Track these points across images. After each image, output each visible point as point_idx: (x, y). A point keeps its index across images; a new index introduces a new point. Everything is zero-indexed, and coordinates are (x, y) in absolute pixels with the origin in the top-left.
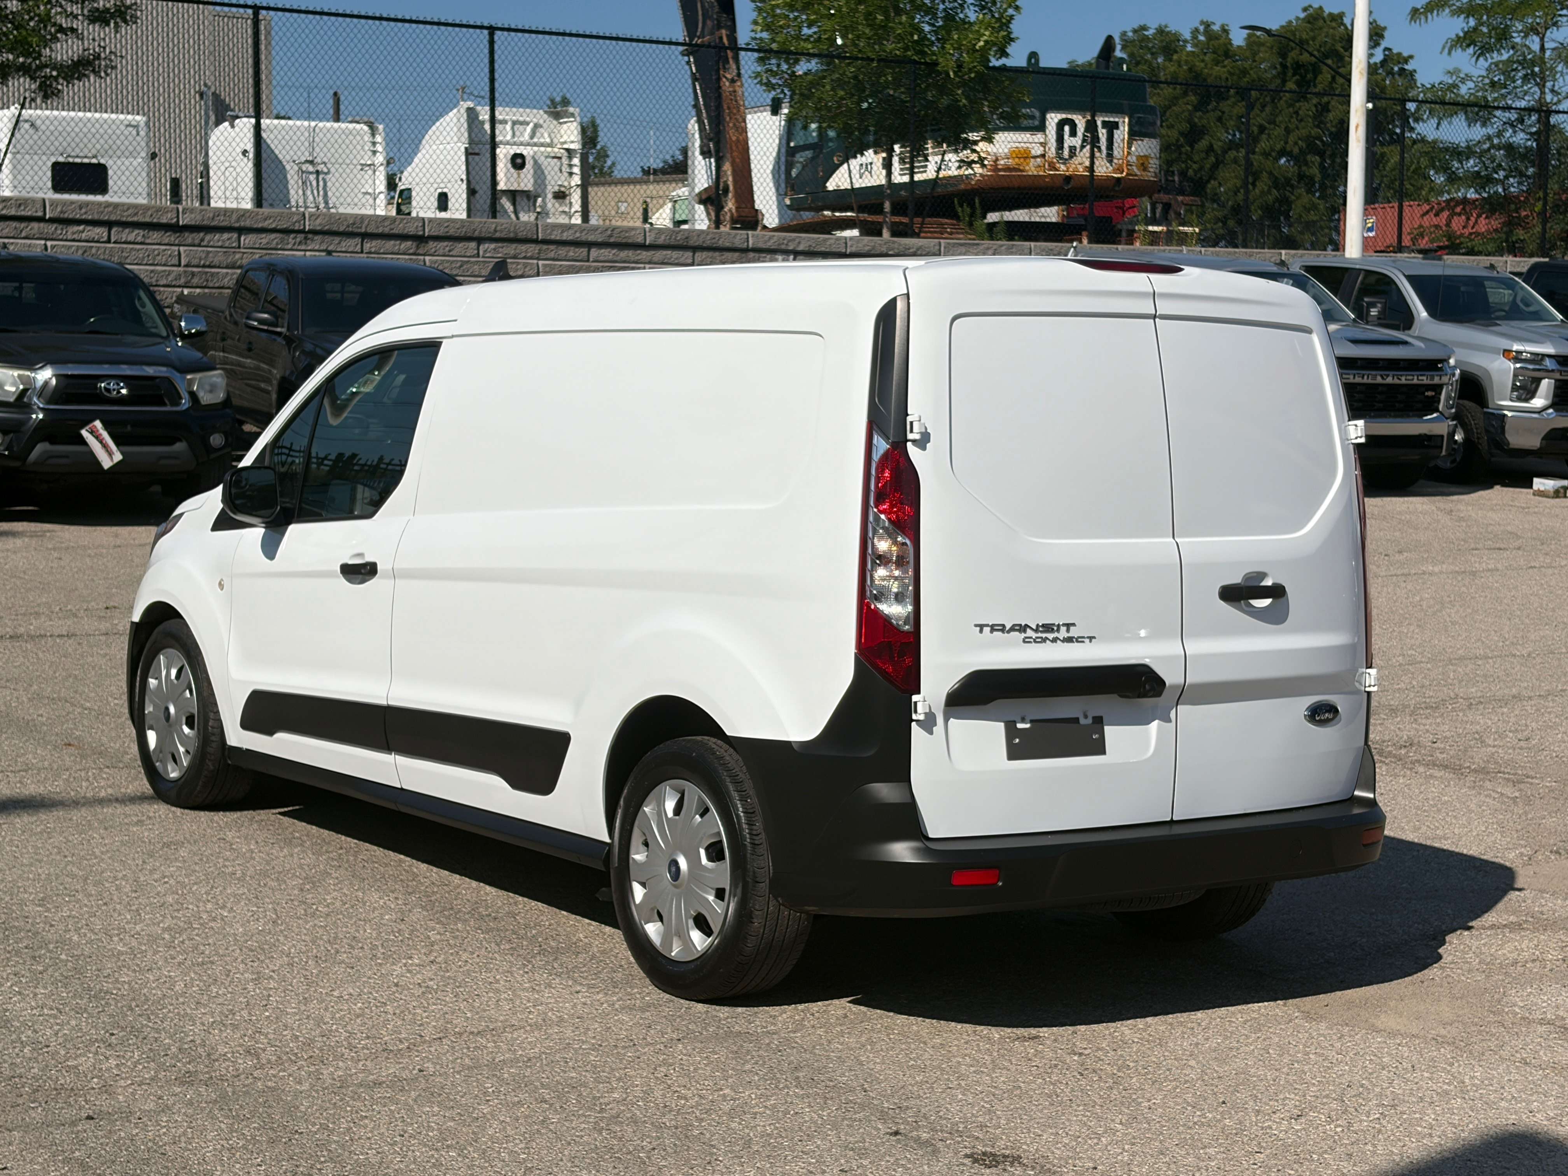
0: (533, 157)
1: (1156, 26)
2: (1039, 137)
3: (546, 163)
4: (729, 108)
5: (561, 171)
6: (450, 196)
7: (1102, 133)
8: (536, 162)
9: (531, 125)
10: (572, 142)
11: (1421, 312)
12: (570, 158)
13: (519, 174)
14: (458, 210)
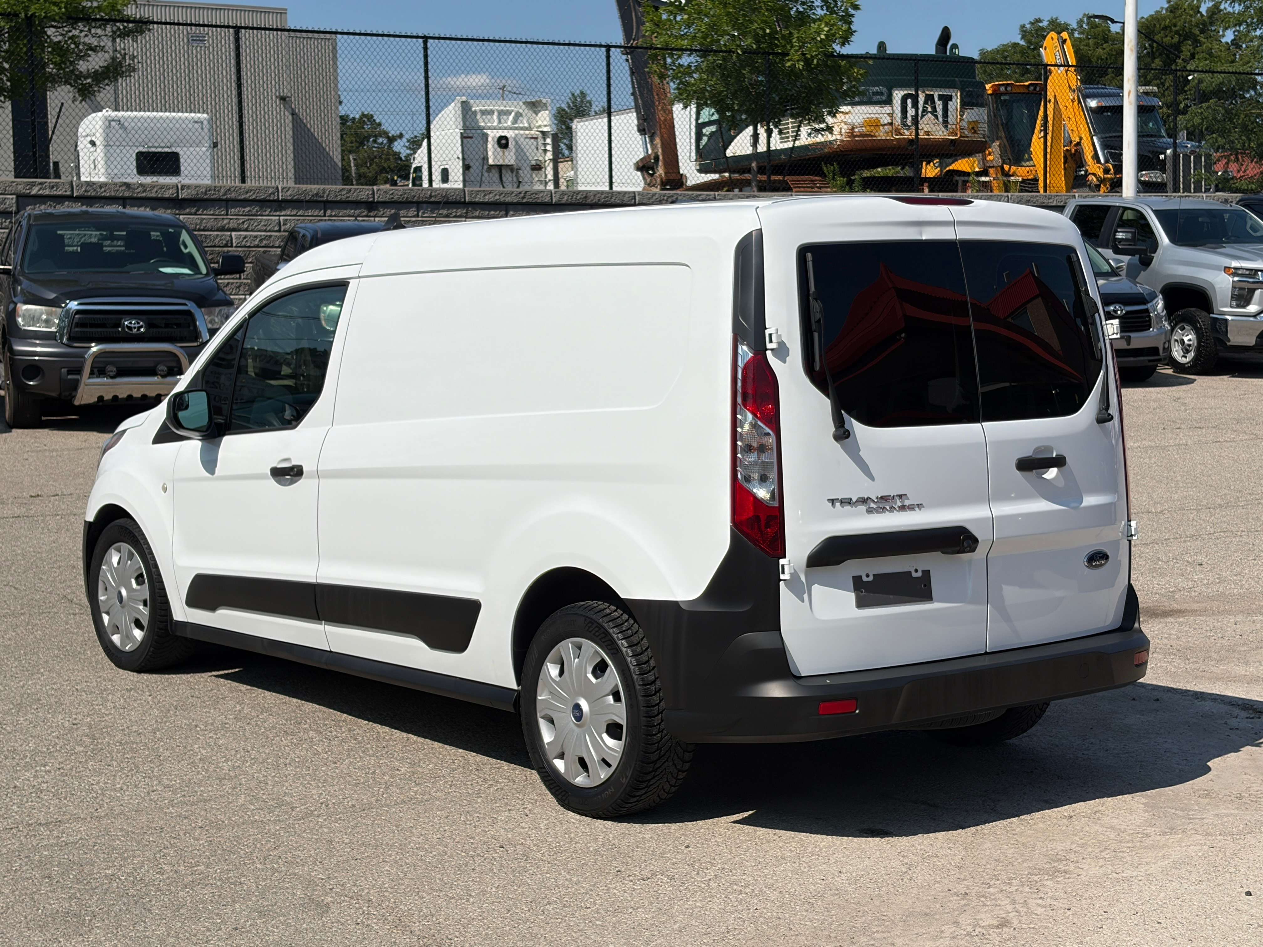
0: (515, 139)
1: (1049, 18)
2: (887, 109)
3: (525, 143)
4: (658, 95)
5: (537, 149)
6: (450, 171)
7: (939, 104)
8: (517, 142)
9: (513, 114)
10: (545, 126)
11: (1163, 238)
12: (544, 138)
13: (504, 153)
14: (456, 182)
